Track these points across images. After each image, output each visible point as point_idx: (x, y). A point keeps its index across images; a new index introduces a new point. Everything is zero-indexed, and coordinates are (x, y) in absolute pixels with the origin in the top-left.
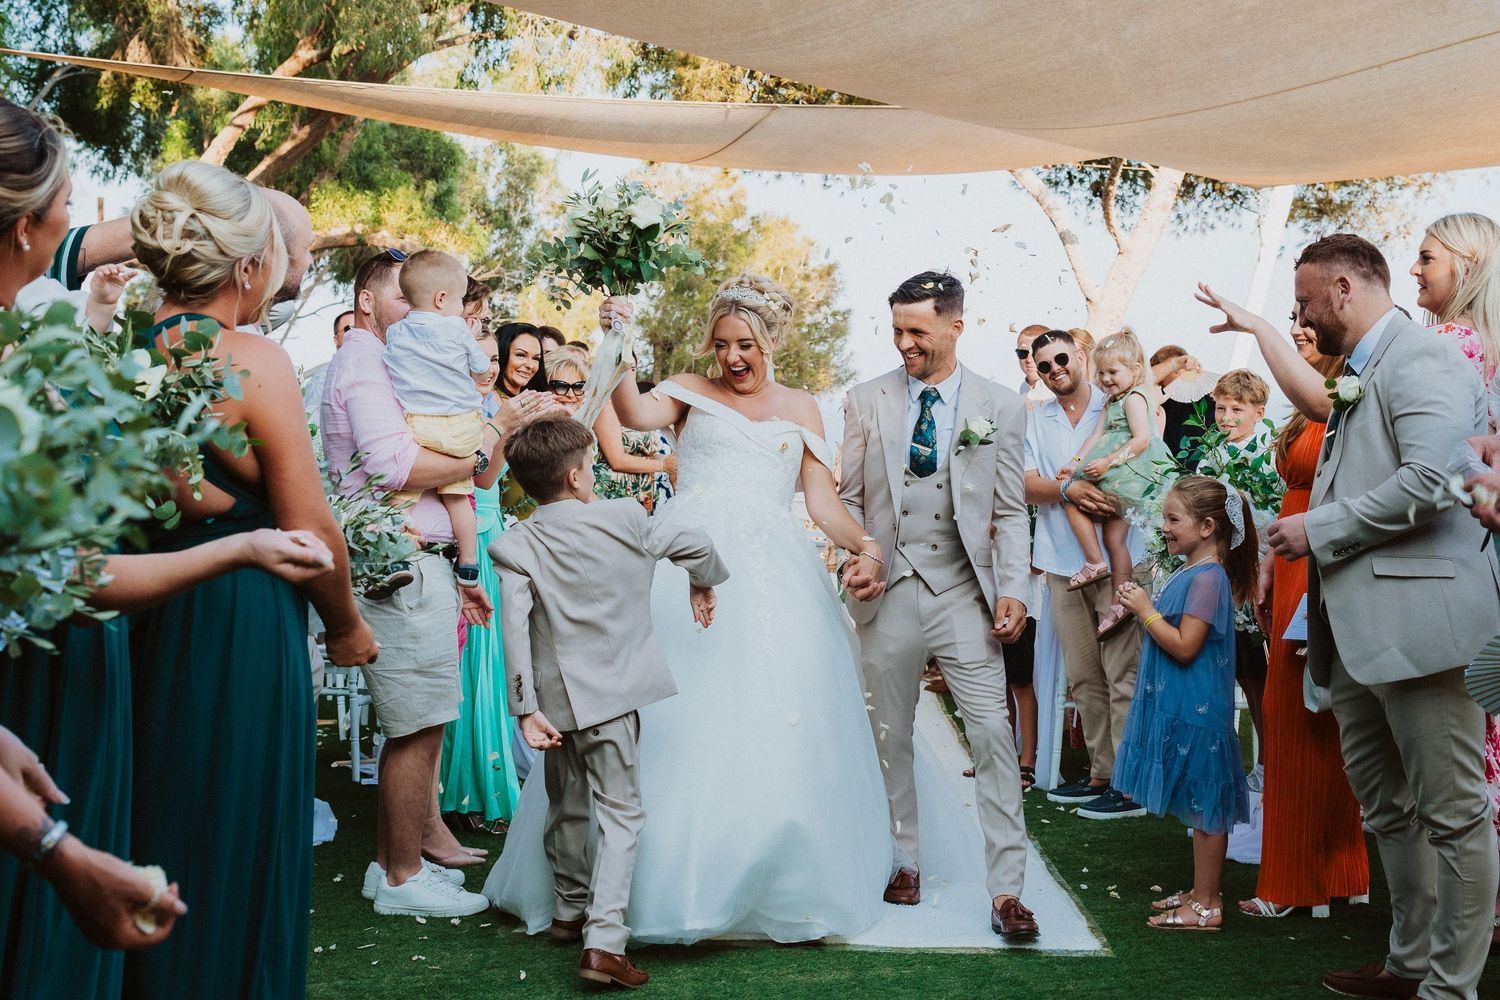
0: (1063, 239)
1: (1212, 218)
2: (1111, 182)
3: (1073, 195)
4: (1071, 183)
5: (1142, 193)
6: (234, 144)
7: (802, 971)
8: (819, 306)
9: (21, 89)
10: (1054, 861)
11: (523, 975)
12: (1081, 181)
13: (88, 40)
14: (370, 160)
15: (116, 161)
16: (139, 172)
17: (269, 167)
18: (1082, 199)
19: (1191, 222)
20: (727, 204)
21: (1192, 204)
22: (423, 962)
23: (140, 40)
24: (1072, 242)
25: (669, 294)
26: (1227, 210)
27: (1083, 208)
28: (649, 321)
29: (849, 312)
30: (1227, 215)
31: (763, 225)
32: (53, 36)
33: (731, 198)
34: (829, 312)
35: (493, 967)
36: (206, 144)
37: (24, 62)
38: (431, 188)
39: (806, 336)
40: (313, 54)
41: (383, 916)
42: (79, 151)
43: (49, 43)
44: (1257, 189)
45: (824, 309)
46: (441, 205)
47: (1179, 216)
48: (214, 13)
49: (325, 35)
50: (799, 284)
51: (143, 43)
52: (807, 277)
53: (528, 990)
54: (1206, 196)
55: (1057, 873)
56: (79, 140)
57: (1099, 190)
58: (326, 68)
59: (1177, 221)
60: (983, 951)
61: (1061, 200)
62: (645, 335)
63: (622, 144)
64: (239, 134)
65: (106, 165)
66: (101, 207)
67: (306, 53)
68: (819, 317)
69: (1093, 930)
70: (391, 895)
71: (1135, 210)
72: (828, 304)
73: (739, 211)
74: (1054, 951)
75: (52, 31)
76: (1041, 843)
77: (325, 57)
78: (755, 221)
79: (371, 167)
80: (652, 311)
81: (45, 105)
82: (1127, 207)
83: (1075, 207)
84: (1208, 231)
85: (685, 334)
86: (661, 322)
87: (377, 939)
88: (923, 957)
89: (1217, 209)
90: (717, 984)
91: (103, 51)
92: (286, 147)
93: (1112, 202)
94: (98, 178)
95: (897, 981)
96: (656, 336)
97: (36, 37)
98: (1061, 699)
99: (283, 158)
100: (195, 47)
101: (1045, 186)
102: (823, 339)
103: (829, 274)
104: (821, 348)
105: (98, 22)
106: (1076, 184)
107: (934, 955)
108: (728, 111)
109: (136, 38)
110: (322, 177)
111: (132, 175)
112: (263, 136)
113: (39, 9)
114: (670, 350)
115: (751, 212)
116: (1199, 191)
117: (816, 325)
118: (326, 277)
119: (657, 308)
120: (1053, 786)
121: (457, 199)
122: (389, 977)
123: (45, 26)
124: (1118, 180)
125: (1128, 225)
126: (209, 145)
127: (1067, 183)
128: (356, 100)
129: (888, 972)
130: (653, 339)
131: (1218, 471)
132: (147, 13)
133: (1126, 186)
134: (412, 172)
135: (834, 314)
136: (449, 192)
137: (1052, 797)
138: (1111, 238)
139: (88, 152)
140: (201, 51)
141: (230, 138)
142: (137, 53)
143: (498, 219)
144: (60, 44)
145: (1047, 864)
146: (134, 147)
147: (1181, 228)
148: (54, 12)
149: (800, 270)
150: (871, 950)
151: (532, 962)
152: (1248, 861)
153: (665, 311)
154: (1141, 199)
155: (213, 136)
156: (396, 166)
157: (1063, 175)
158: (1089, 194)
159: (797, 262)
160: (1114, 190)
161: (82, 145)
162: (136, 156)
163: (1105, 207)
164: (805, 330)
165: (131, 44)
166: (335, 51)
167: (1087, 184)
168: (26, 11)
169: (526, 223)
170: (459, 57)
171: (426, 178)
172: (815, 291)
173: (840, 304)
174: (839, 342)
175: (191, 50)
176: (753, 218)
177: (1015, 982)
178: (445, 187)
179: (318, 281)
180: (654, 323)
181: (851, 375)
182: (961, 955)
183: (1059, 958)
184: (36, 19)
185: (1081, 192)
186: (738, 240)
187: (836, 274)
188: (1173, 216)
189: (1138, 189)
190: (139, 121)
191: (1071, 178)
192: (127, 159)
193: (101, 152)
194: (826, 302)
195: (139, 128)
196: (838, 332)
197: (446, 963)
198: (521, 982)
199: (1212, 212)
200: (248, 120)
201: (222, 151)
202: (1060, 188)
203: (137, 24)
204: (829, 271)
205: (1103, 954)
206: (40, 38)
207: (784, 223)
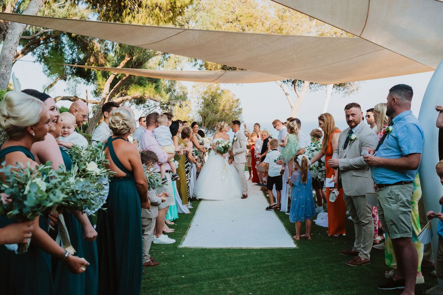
0: (286, 95)
1: (317, 88)
2: (296, 83)
3: (288, 84)
4: (288, 82)
5: (303, 83)
6: (113, 78)
7: (238, 253)
8: (236, 108)
9: (69, 67)
10: (287, 228)
11: (183, 256)
12: (290, 81)
13: (82, 56)
14: (142, 79)
15: (89, 81)
16: (94, 84)
17: (121, 82)
18: (290, 85)
19: (313, 89)
20: (216, 87)
21: (313, 85)
22: (164, 254)
23: (93, 56)
24: (288, 95)
25: (204, 107)
26: (320, 86)
27: (290, 87)
28: (201, 112)
29: (241, 109)
30: (320, 87)
31: (224, 91)
32: (75, 56)
33: (217, 86)
34: (238, 109)
35: (177, 254)
36: (107, 78)
37: (69, 62)
38: (154, 85)
39: (233, 114)
40: (129, 59)
41: (155, 244)
42: (81, 79)
43: (74, 57)
44: (326, 85)
45: (237, 108)
46: (156, 88)
47: (311, 88)
48: (108, 50)
49: (131, 55)
50: (232, 103)
51: (94, 57)
52: (233, 102)
53: (184, 259)
54: (316, 84)
55: (287, 230)
56: (81, 77)
57: (294, 83)
58: (132, 62)
59: (310, 89)
60: (273, 248)
61: (286, 85)
62: (200, 114)
63: (194, 79)
64: (114, 76)
65: (86, 82)
66: (87, 92)
67: (127, 59)
68: (236, 110)
69: (294, 242)
70: (156, 240)
71: (301, 87)
72: (238, 107)
73: (218, 89)
74: (287, 248)
75: (74, 54)
76: (284, 224)
77: (132, 59)
78: (222, 91)
79: (141, 81)
80: (201, 110)
81: (74, 70)
82: (299, 86)
83: (288, 87)
84: (317, 91)
85: (208, 114)
86: (203, 113)
87: (154, 249)
88: (261, 250)
89: (318, 86)
90: (221, 257)
91: (85, 59)
92: (124, 78)
93: (296, 87)
94: (85, 85)
95: (256, 255)
96: (203, 115)
97: (71, 56)
98: (288, 194)
99: (124, 80)
100: (104, 57)
101: (282, 82)
102: (237, 115)
103: (237, 101)
104: (237, 116)
105: (84, 52)
106: (289, 82)
107: (264, 249)
108: (216, 72)
109: (92, 56)
110: (132, 84)
111: (92, 84)
112: (119, 76)
113: (71, 50)
114: (205, 118)
115: (221, 89)
116: (314, 84)
117: (235, 112)
118: (134, 103)
119: (202, 109)
120: (286, 211)
121: (160, 87)
122: (157, 257)
123: (73, 53)
124: (297, 82)
125: (300, 90)
126: (108, 78)
127: (287, 82)
128: (140, 73)
129: (255, 253)
130: (202, 115)
131: (318, 149)
132: (94, 50)
133: (299, 82)
134: (151, 81)
135: (239, 109)
136: (158, 85)
137: (286, 213)
138: (296, 94)
139: (83, 79)
140: (105, 58)
141: (113, 77)
142: (92, 60)
143: (169, 90)
144: (76, 57)
145: (285, 228)
146: (93, 78)
147: (311, 90)
148: (75, 51)
149: (232, 101)
150: (251, 248)
151: (185, 253)
152: (325, 227)
153: (204, 110)
154: (302, 84)
155: (109, 76)
156: (147, 80)
157: (286, 80)
158: (292, 84)
159: (231, 99)
160: (296, 84)
161: (81, 78)
162: (93, 80)
163: (295, 88)
164: (233, 113)
165: (91, 57)
166: (134, 58)
167: (291, 82)
168: (69, 50)
169: (174, 90)
170: (160, 58)
171: (154, 82)
172: (235, 104)
173: (240, 107)
174: (240, 115)
175: (103, 58)
176: (222, 90)
177: (280, 254)
178: (157, 84)
179: (132, 104)
180: (202, 113)
181: (243, 122)
182: (269, 249)
183: (288, 249)
184: (71, 52)
185: (290, 83)
186: (219, 95)
187: (239, 101)
188: (309, 88)
189: (302, 83)
190: (93, 73)
191: (288, 81)
192: (91, 81)
193: (86, 80)
194: (237, 106)
195: (93, 74)
196: (240, 113)
197: (168, 254)
198: (183, 257)
199: (317, 87)
200: (116, 73)
201: (111, 80)
202: (286, 83)
203: (92, 53)
204: (238, 100)
205: (297, 248)
206: (72, 56)
207: (228, 91)
